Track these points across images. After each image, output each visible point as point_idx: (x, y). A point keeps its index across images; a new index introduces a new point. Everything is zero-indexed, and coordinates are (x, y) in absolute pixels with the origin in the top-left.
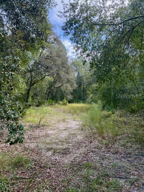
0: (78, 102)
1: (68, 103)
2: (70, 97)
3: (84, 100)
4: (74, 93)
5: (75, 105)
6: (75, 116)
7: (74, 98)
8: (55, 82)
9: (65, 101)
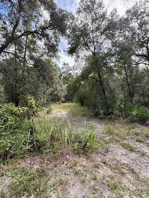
0: (68, 102)
1: (62, 103)
2: (63, 99)
3: (72, 101)
4: (66, 97)
5: (66, 104)
6: (65, 110)
7: (66, 100)
8: (54, 91)
9: (60, 102)
